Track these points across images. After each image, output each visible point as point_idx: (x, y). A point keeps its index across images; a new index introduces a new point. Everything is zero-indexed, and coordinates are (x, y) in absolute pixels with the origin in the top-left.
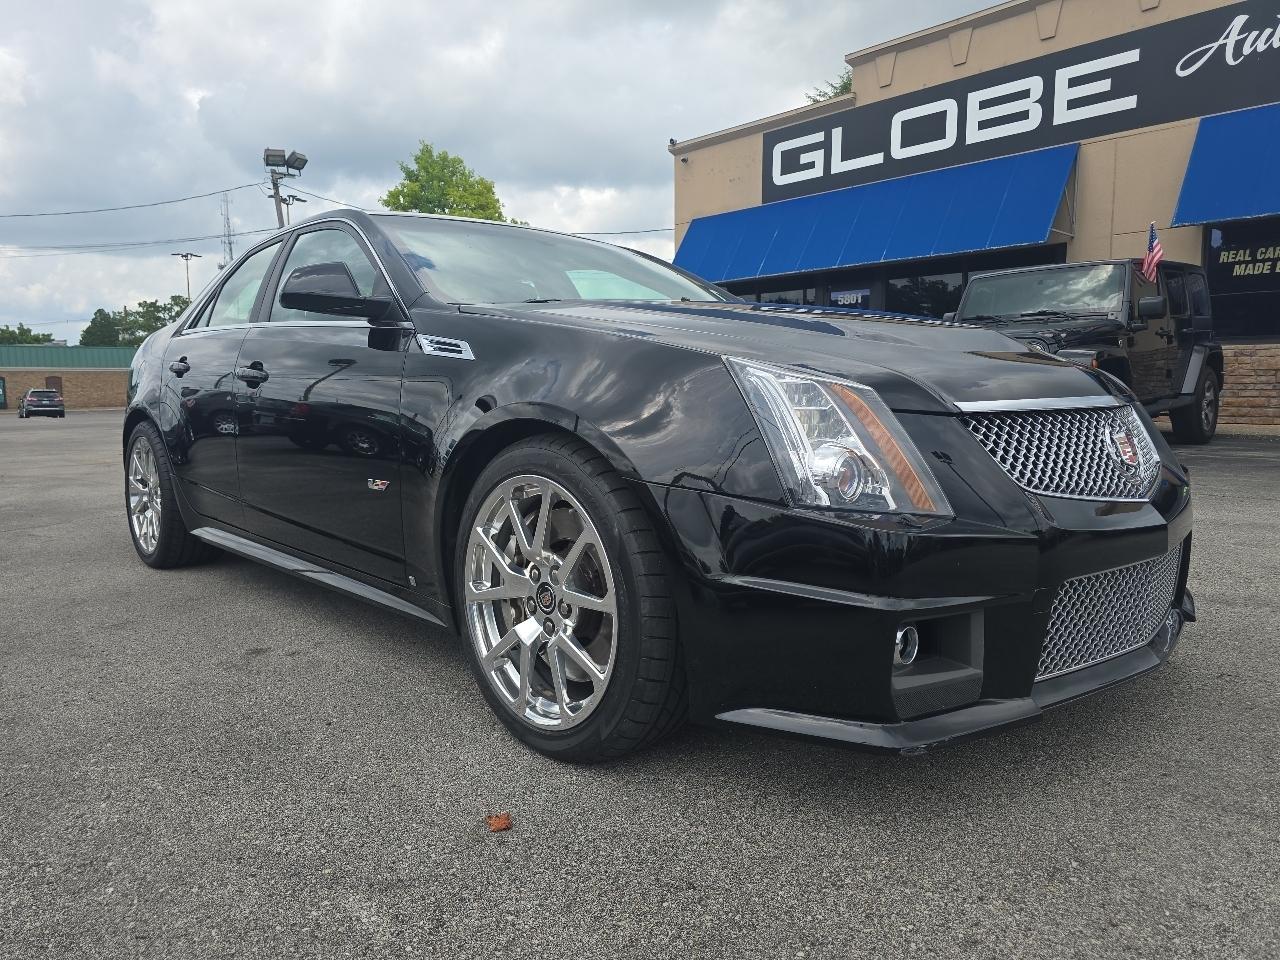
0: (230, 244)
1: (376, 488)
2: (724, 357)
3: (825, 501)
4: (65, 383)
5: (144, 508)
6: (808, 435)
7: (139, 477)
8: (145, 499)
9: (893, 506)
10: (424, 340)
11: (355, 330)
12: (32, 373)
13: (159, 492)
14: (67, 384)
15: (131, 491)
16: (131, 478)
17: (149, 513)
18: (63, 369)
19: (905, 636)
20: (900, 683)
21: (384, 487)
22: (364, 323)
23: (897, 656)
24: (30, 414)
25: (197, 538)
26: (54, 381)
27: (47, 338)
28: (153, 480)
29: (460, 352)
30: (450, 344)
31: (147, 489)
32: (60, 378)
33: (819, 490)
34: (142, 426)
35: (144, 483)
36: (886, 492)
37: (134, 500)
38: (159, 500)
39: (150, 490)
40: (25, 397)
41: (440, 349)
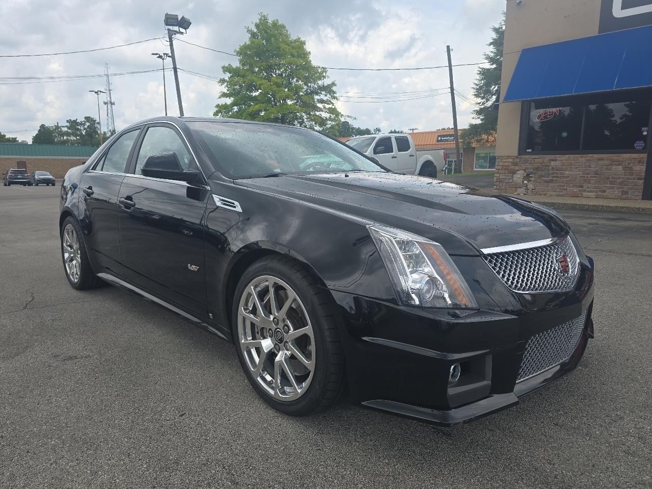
0: (110, 90)
1: (192, 269)
2: (367, 226)
3: (417, 302)
4: (28, 165)
5: (71, 260)
6: (408, 266)
7: (69, 244)
8: (72, 255)
9: (449, 302)
10: (216, 198)
11: (180, 186)
12: (9, 159)
13: (79, 252)
14: (29, 165)
15: (64, 251)
16: (64, 244)
17: (74, 262)
18: (27, 157)
19: (454, 369)
20: (451, 391)
21: (196, 270)
22: (184, 183)
23: (450, 379)
24: (10, 183)
25: (99, 278)
26: (21, 164)
27: (14, 140)
28: (76, 246)
29: (235, 207)
30: (229, 202)
31: (72, 250)
32: (25, 162)
33: (413, 296)
34: (69, 218)
35: (71, 247)
36: (446, 295)
37: (66, 255)
38: (79, 256)
39: (75, 251)
40: (7, 173)
41: (224, 204)
